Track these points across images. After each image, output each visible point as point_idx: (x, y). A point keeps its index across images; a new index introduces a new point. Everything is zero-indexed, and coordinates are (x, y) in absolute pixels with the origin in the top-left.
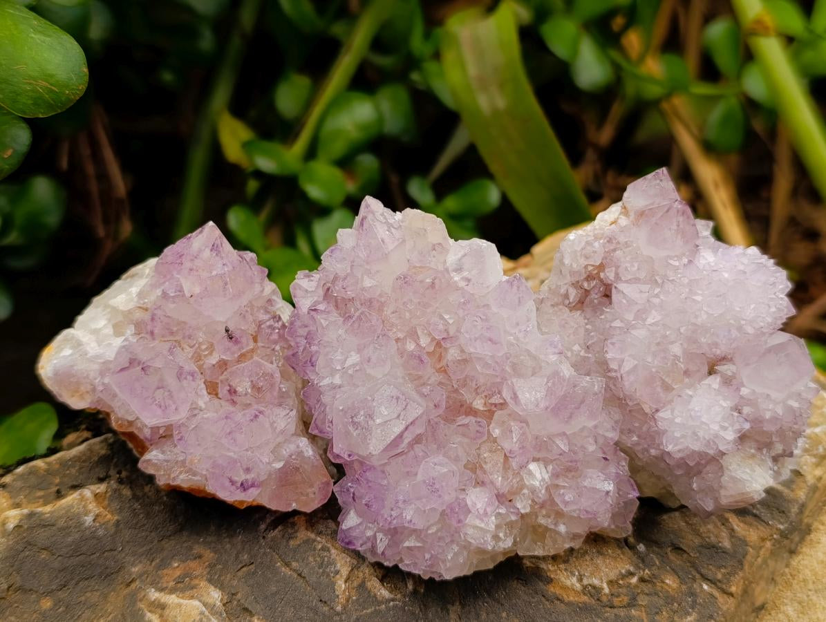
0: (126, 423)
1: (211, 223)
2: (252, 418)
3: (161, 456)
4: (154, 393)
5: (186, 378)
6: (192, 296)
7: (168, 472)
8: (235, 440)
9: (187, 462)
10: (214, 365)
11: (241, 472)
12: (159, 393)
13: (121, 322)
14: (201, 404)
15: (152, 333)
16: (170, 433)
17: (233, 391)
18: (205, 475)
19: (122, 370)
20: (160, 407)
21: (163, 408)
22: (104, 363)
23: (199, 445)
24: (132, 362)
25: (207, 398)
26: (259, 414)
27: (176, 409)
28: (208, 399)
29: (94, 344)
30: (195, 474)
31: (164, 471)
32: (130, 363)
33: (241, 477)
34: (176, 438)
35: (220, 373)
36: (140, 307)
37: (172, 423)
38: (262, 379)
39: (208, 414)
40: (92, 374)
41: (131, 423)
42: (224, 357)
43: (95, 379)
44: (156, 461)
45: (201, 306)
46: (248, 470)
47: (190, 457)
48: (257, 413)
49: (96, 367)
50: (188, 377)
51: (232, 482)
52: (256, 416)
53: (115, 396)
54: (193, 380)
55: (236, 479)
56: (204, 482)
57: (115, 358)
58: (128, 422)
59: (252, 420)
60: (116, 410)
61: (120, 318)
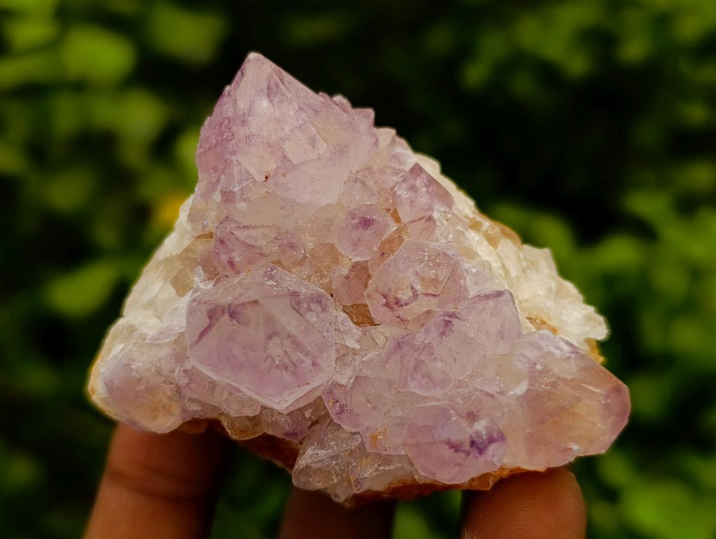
0: (248, 423)
1: (253, 56)
2: (441, 329)
3: (322, 453)
4: (266, 349)
5: (309, 309)
6: (267, 178)
7: (344, 475)
8: (428, 378)
9: (367, 446)
10: (347, 277)
11: (464, 423)
12: (275, 349)
13: (181, 271)
14: (352, 343)
15: (231, 263)
16: (323, 413)
17: (392, 301)
18: (406, 456)
19: (203, 333)
20: (286, 368)
21: (292, 369)
22: (176, 341)
23: (374, 408)
24: (213, 315)
25: (356, 331)
26: (450, 319)
27: (314, 364)
28: (360, 333)
29: (154, 321)
30: (387, 460)
31: (337, 475)
32: (210, 318)
33: (463, 431)
34: (333, 412)
35: (362, 286)
36: (199, 237)
37: (319, 393)
38: (431, 264)
39: (369, 356)
40: (165, 366)
41: (255, 420)
42: (358, 259)
43: (172, 371)
44: (318, 465)
45: (288, 190)
46: (472, 417)
47: (368, 435)
48: (447, 319)
49: (166, 351)
50: (313, 306)
51: (456, 447)
52: (448, 323)
53: (213, 385)
54: (323, 310)
55: (455, 438)
56: (408, 468)
57: (188, 323)
58: (250, 419)
59: (443, 333)
60: (224, 407)
61: (178, 266)
